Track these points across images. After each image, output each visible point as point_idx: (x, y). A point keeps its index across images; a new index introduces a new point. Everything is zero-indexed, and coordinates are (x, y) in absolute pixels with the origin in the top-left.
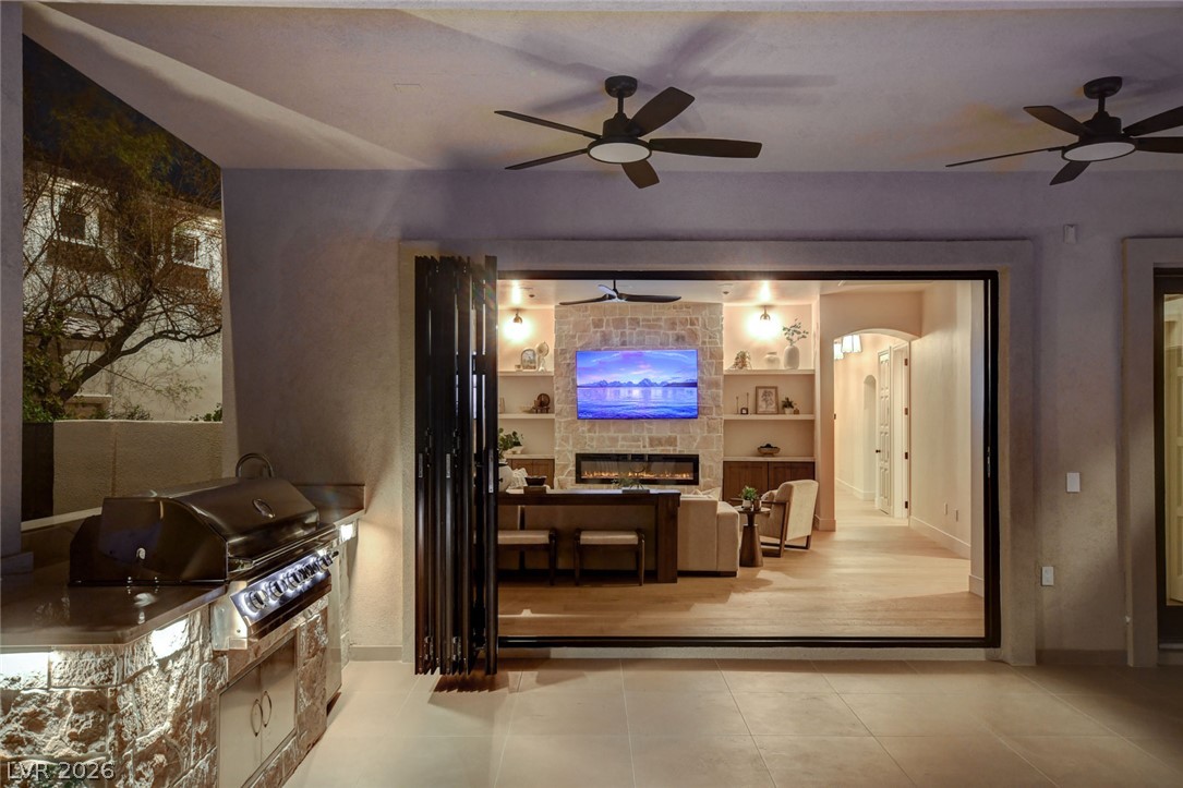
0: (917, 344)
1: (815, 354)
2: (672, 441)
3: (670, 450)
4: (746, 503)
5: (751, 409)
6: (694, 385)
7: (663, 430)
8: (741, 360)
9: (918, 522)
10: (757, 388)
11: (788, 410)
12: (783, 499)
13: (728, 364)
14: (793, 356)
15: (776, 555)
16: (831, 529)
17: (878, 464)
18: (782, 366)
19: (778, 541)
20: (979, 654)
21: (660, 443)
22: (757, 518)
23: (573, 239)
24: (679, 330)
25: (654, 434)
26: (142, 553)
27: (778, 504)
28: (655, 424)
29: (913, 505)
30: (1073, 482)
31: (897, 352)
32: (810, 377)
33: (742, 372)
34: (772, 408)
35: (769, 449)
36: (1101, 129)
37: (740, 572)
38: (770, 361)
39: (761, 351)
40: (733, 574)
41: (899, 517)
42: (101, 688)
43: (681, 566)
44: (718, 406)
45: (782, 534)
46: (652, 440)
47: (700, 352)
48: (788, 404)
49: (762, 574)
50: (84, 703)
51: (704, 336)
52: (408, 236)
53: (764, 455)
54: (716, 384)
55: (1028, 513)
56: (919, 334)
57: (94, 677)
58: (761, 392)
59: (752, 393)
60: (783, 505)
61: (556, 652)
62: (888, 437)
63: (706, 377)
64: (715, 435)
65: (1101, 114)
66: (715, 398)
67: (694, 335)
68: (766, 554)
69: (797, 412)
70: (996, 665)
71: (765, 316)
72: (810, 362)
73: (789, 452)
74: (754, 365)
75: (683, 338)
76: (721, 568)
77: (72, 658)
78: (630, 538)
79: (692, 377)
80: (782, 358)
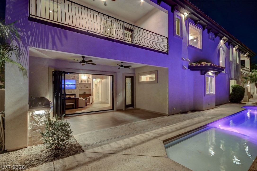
0: (102, 80)
1: (91, 81)
2: (72, 92)
3: (71, 93)
4: (85, 99)
5: (82, 87)
6: (75, 85)
7: (71, 91)
8: (81, 81)
9: (103, 101)
10: (83, 85)
11: (87, 88)
12: (89, 98)
13: (80, 82)
14: (88, 81)
15: (89, 105)
16: (93, 102)
17: (97, 94)
18: (87, 82)
19: (88, 103)
20: (112, 110)
21: (70, 92)
22: (87, 101)
23: (72, 69)
24: (73, 77)
25: (69, 91)
26: (40, 103)
27: (88, 99)
28: (69, 90)
29: (102, 99)
30: (119, 94)
31: (100, 81)
32: (90, 84)
33: (81, 83)
34: (85, 88)
35: (85, 93)
36: (122, 66)
37: (86, 107)
38: (85, 82)
39: (84, 80)
40: (85, 107)
41: (100, 100)
42: (48, 113)
43: (79, 107)
44: (78, 87)
45: (89, 103)
46: (69, 92)
47: (76, 80)
48: (87, 87)
49: (88, 107)
50: (46, 115)
51: (76, 78)
52: (49, 67)
53: (84, 93)
54: (78, 85)
55: (116, 97)
56: (103, 79)
57: (47, 112)
58: (84, 86)
59: (82, 86)
60: (89, 99)
61: (69, 116)
62: (98, 91)
63: (77, 84)
64: (78, 91)
65: (122, 65)
66: (78, 86)
67: (75, 78)
68: (88, 105)
69: (88, 88)
70: (113, 111)
71: (84, 76)
72: (90, 82)
73: (87, 93)
74: (83, 82)
75: (73, 78)
76: (83, 106)
77: (45, 111)
78: (73, 104)
79: (75, 83)
80: (86, 81)
